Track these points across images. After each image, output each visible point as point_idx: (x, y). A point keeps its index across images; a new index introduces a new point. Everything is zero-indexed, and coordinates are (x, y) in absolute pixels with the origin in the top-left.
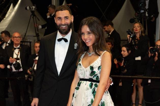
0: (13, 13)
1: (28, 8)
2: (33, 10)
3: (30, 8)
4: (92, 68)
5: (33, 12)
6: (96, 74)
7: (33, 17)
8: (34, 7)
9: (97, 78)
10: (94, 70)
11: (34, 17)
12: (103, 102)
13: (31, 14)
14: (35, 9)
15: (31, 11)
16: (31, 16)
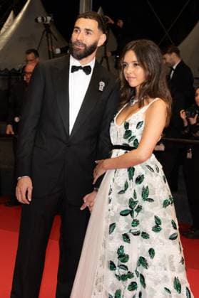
0: (13, 27)
1: (40, 19)
2: (48, 22)
3: (43, 19)
4: (127, 125)
5: (47, 26)
6: (133, 135)
7: (47, 36)
8: (49, 18)
9: (134, 144)
10: (130, 129)
11: (49, 35)
12: (145, 187)
13: (44, 29)
14: (51, 21)
15: (44, 24)
16: (43, 33)
